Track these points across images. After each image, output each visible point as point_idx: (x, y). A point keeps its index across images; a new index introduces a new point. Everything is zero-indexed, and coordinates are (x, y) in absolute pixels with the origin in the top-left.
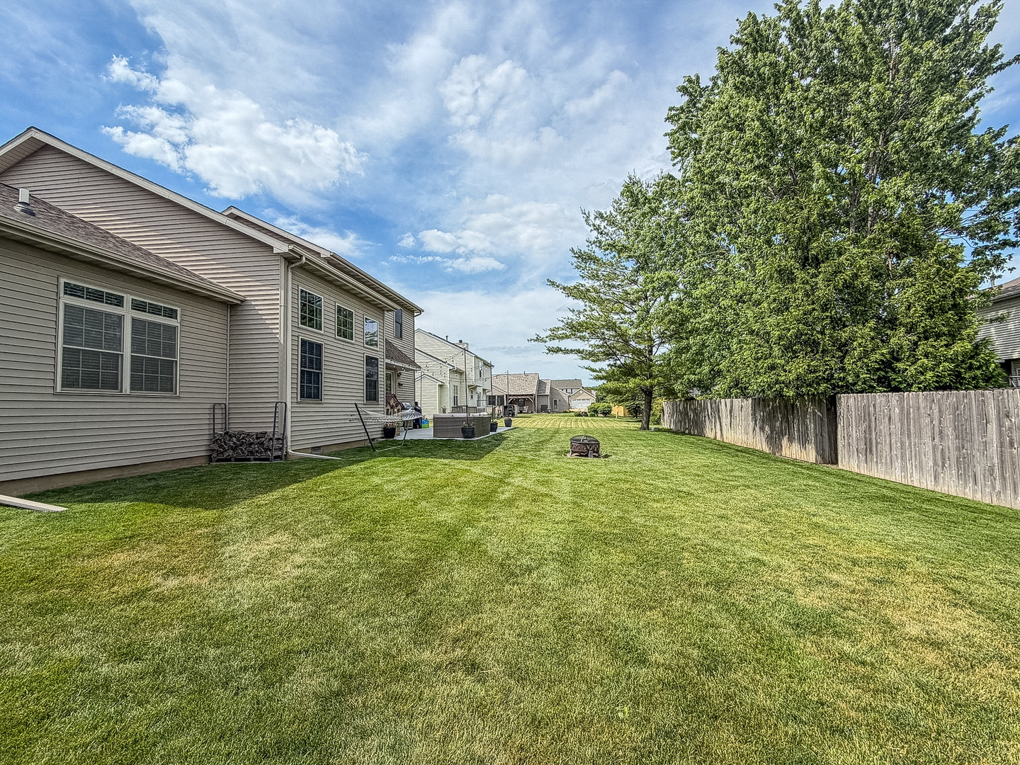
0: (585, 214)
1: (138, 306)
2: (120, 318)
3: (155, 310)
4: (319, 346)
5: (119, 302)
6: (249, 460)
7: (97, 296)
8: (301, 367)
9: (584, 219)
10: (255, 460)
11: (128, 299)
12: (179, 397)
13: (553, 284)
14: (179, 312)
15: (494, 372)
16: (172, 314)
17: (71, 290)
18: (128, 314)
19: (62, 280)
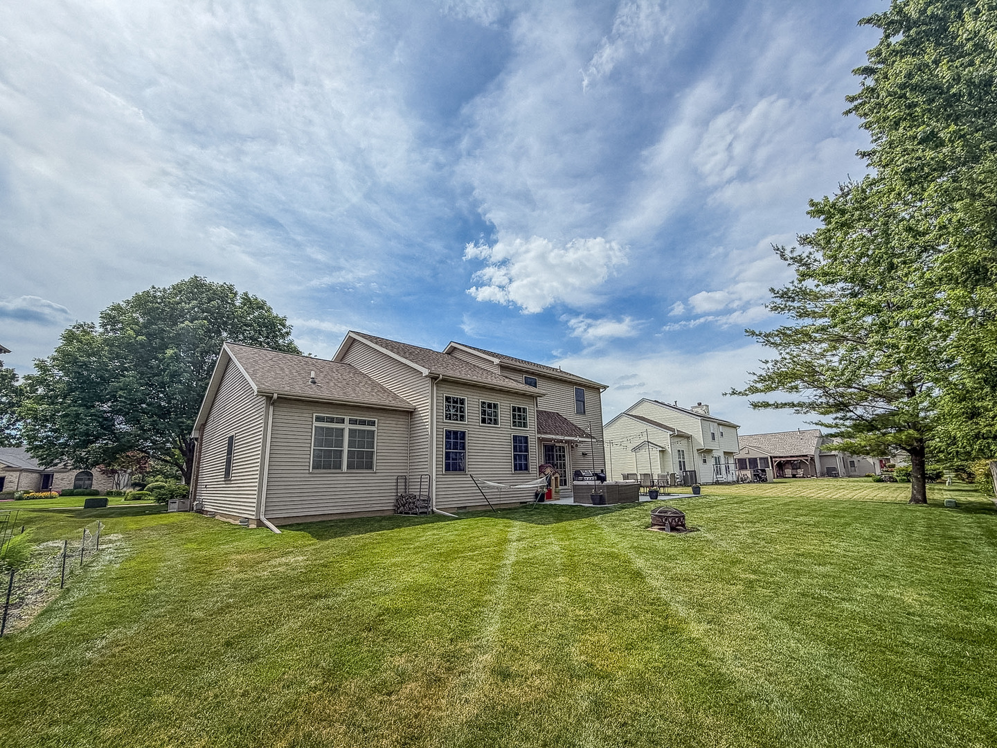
0: (778, 250)
1: (352, 422)
2: (343, 430)
3: (363, 423)
4: (464, 433)
5: (342, 421)
6: (409, 514)
7: (332, 420)
8: (446, 449)
9: (779, 256)
10: (413, 514)
11: (347, 419)
12: (375, 473)
13: (753, 333)
14: (376, 422)
15: (740, 432)
16: (373, 423)
17: (319, 419)
18: (347, 427)
19: (315, 415)
